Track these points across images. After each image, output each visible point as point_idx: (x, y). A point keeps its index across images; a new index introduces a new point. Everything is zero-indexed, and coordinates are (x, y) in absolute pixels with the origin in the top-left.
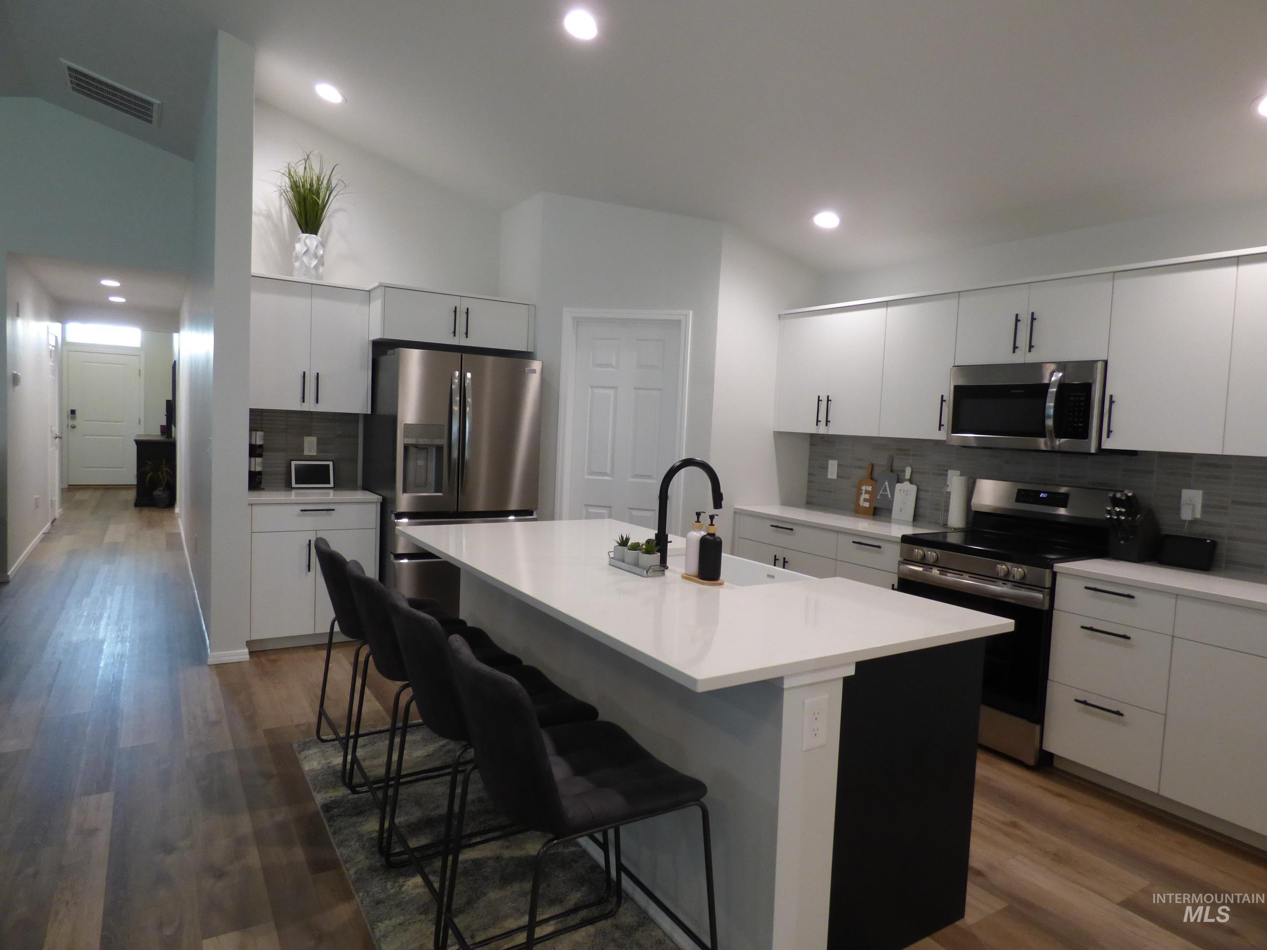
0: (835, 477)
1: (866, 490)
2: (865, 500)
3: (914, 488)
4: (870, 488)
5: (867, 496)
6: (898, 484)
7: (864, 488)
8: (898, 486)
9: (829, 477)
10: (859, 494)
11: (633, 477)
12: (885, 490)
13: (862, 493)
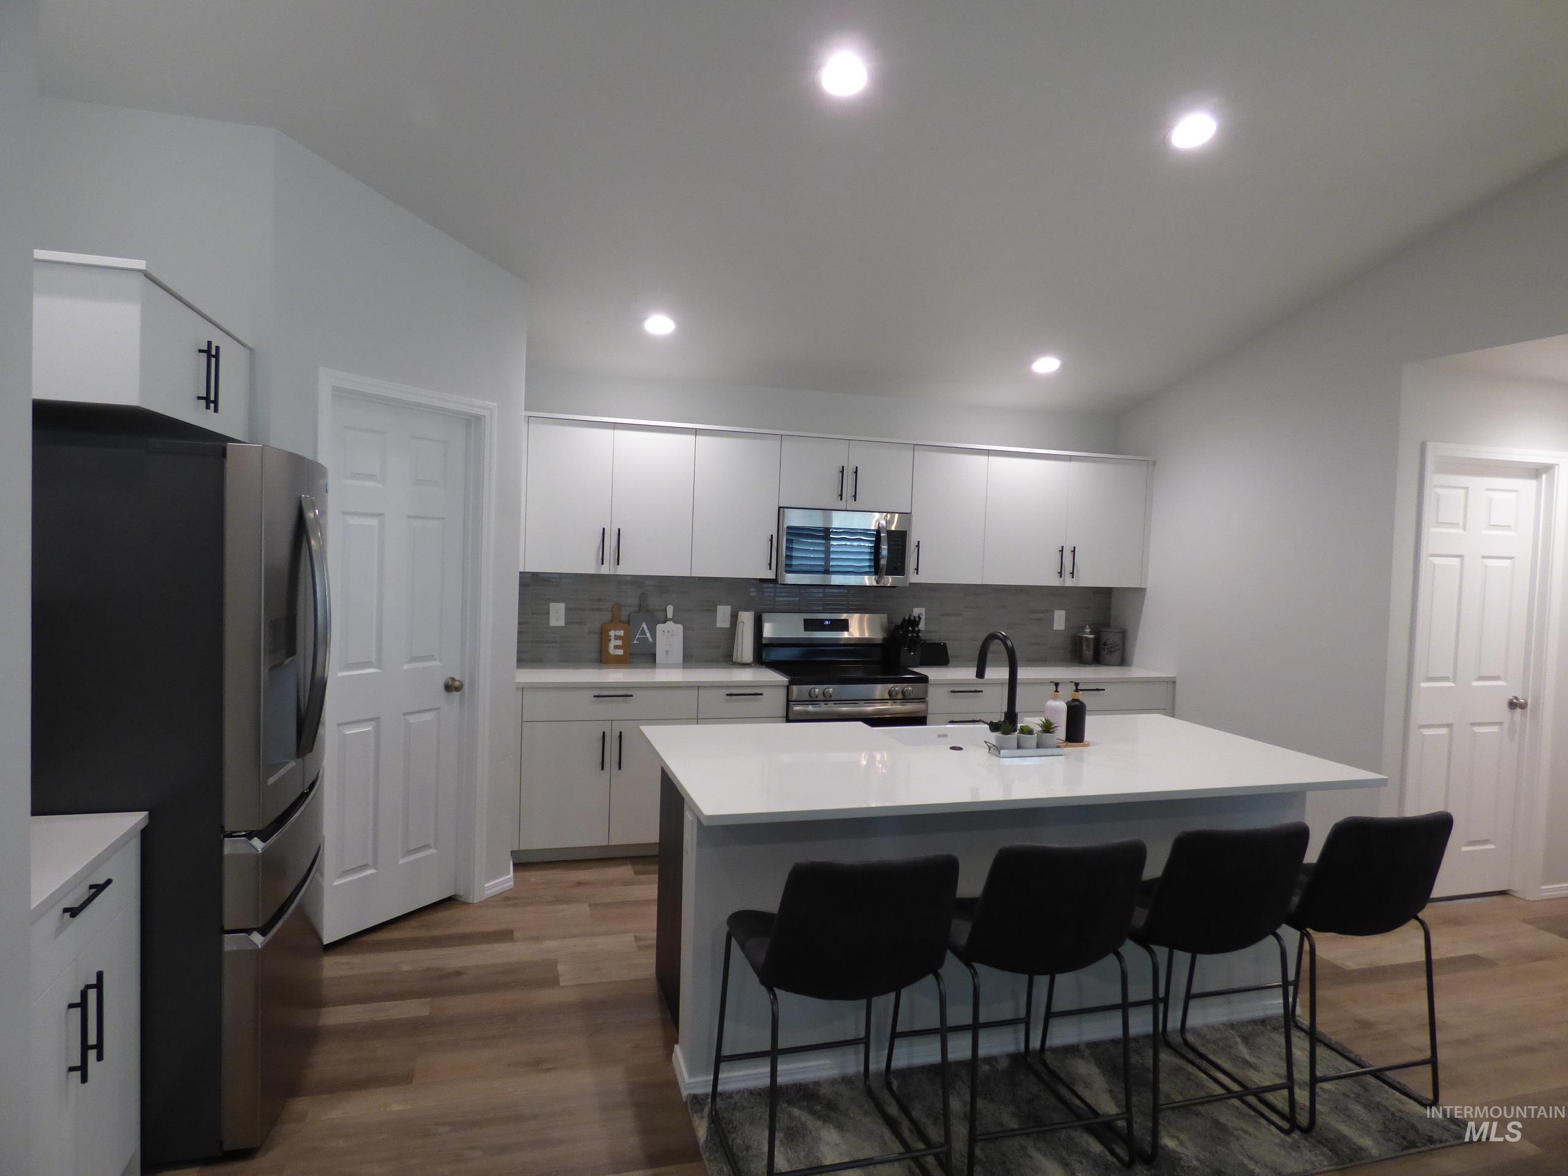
0: (562, 623)
1: (615, 636)
2: (616, 647)
3: (680, 627)
4: (621, 633)
5: (619, 643)
6: (659, 625)
7: (612, 633)
8: (660, 628)
9: (553, 623)
10: (604, 640)
11: (409, 662)
12: (643, 632)
13: (610, 639)
